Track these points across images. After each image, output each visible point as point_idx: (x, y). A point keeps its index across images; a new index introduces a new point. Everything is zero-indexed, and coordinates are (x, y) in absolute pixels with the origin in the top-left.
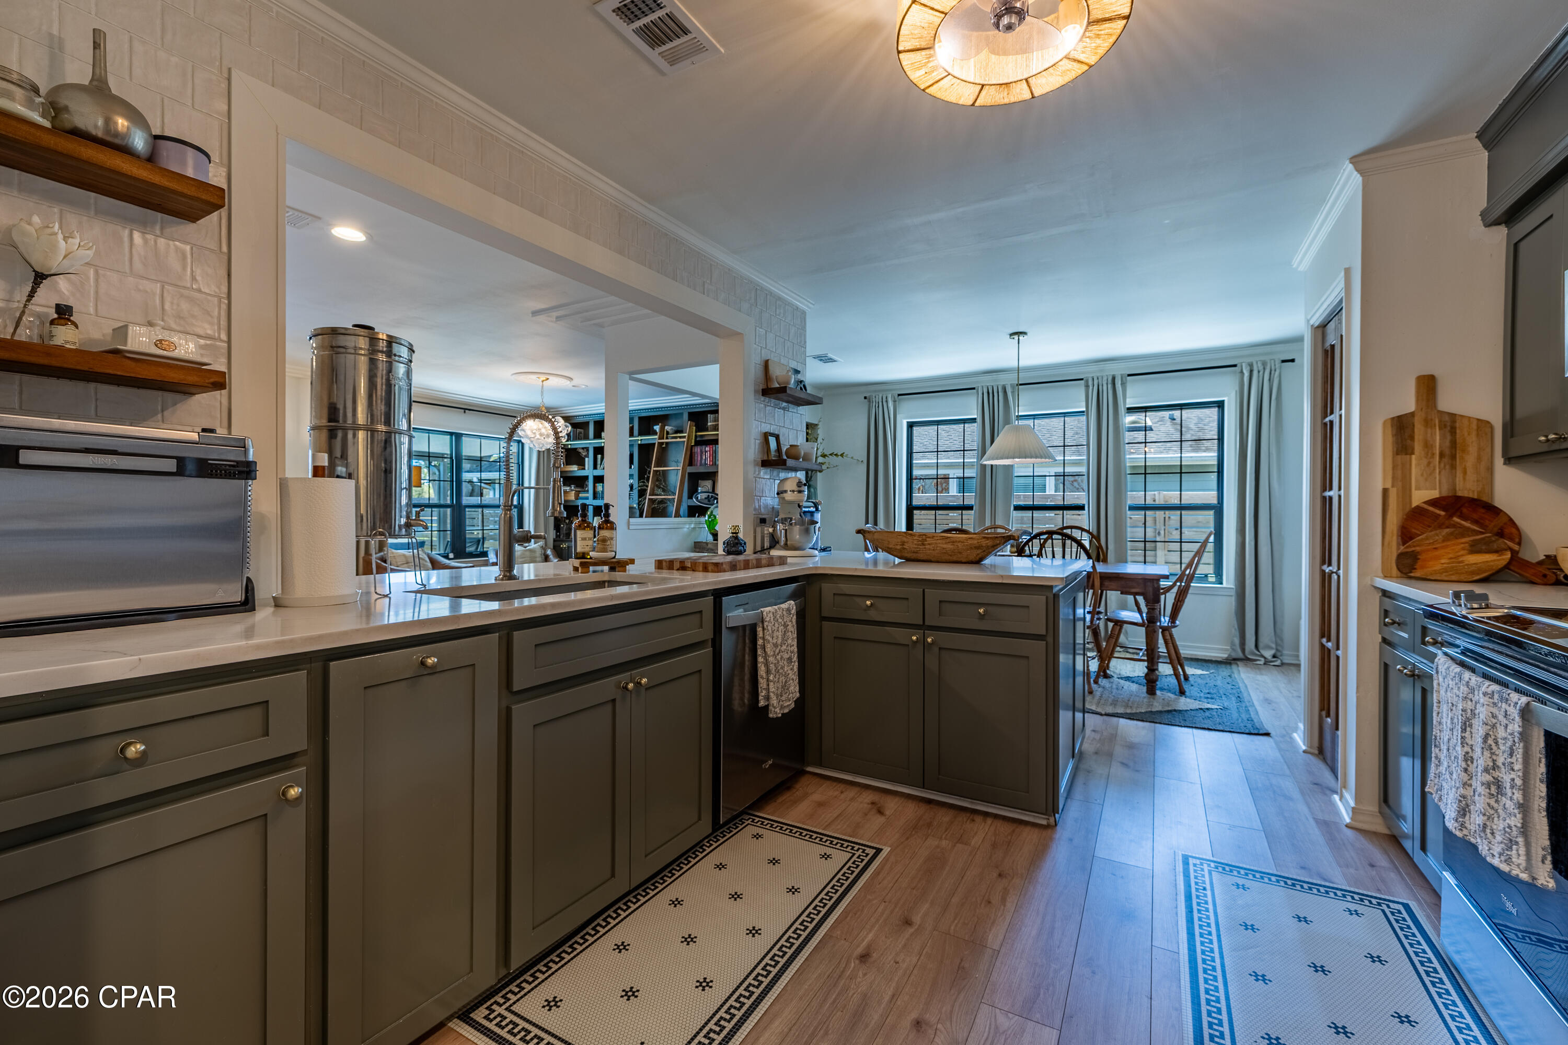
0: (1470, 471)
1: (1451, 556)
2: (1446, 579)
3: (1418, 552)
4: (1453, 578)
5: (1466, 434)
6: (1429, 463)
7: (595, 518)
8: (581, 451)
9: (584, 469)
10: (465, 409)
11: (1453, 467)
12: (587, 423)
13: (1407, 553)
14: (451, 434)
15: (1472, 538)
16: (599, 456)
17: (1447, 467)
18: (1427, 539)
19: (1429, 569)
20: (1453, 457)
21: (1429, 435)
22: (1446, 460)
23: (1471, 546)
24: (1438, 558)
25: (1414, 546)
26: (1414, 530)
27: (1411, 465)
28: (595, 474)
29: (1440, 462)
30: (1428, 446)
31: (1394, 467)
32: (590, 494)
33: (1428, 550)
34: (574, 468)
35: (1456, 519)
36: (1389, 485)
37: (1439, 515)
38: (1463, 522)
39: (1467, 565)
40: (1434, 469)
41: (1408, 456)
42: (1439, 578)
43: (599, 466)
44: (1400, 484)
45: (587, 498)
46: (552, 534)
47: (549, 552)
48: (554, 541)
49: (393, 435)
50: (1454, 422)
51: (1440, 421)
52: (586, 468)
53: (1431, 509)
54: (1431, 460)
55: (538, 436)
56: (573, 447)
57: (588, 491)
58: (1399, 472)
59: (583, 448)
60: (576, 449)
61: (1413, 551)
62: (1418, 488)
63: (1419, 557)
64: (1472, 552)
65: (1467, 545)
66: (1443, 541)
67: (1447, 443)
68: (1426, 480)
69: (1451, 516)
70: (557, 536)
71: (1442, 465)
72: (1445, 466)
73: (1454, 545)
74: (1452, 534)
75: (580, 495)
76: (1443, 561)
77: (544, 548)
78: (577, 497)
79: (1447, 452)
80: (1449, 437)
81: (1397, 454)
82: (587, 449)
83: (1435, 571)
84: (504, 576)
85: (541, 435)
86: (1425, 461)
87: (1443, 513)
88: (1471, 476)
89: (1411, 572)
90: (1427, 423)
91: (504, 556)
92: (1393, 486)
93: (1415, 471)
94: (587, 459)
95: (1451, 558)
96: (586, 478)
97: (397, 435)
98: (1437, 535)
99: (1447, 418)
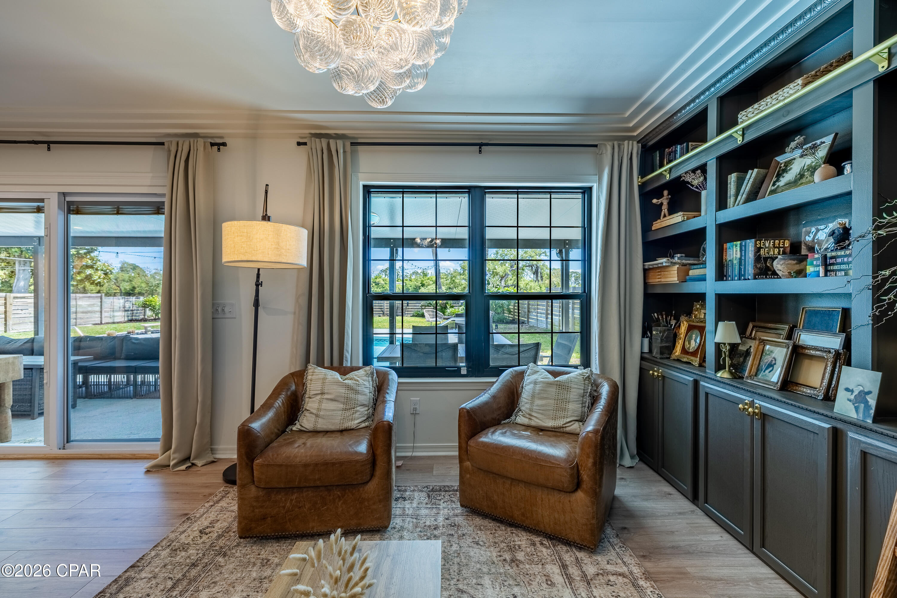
7: (720, 324)
9: (700, 215)
10: (481, 145)
14: (469, 190)
16: (732, 178)
28: (721, 220)
32: (710, 270)
34: (678, 218)
43: (731, 200)
45: (703, 279)
52: (703, 213)
56: (675, 175)
59: (694, 171)
60: (680, 177)
75: (691, 272)
78: (684, 278)
82: (703, 168)
94: (704, 193)
96: (701, 233)
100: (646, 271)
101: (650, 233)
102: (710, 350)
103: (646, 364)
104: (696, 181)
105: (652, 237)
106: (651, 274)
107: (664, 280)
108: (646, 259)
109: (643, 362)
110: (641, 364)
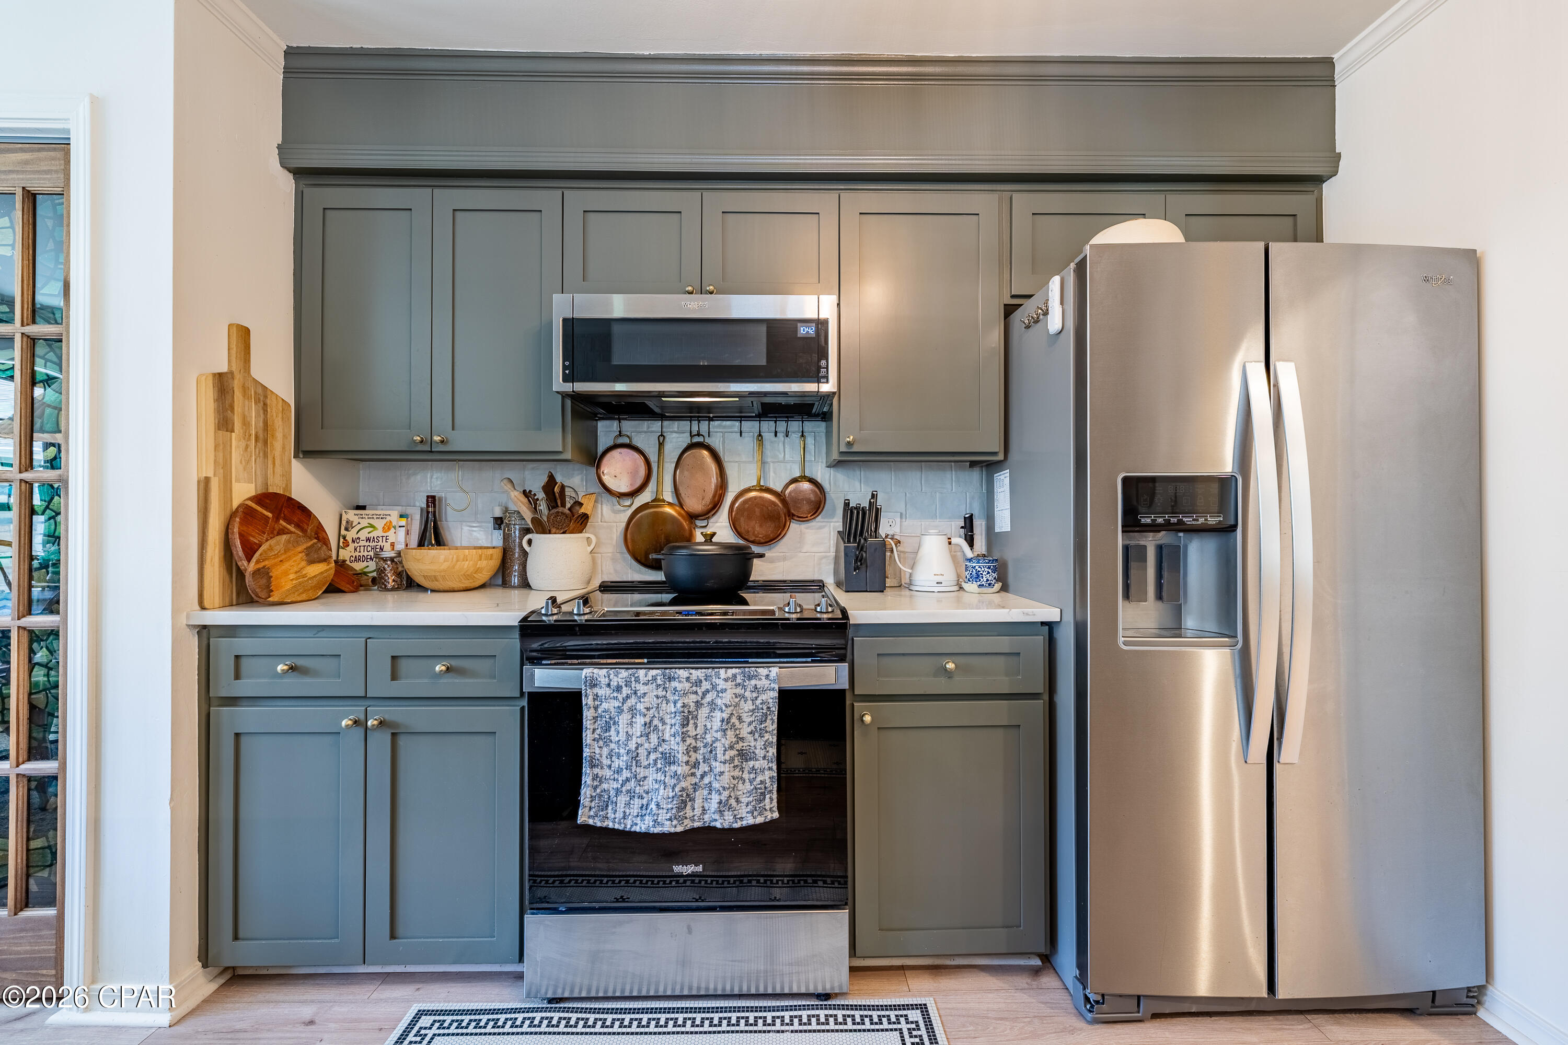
0: (278, 462)
1: (296, 569)
2: (299, 599)
3: (268, 568)
4: (304, 597)
5: (275, 414)
6: (247, 447)
11: (266, 456)
13: (259, 570)
15: (305, 546)
17: (261, 454)
18: (271, 548)
19: (284, 590)
20: (265, 442)
21: (246, 408)
22: (260, 445)
23: (307, 555)
24: (286, 573)
25: (264, 560)
26: (252, 539)
27: (231, 446)
29: (255, 446)
30: (246, 423)
31: (216, 447)
33: (275, 565)
35: (281, 522)
36: (210, 474)
37: (267, 517)
38: (289, 526)
39: (310, 579)
40: (251, 456)
41: (229, 433)
42: (294, 599)
44: (221, 471)
50: (266, 397)
51: (255, 393)
53: (259, 508)
54: (249, 443)
58: (221, 455)
61: (264, 567)
62: (238, 481)
63: (271, 574)
64: (311, 562)
65: (303, 554)
66: (285, 552)
67: (261, 424)
68: (245, 469)
69: (277, 519)
71: (257, 450)
72: (259, 453)
73: (295, 555)
74: (289, 541)
76: (292, 576)
79: (261, 436)
80: (262, 415)
81: (219, 429)
83: (288, 590)
86: (243, 444)
87: (270, 515)
88: (279, 469)
89: (269, 597)
90: (245, 389)
92: (215, 475)
93: (236, 456)
95: (296, 572)
98: (278, 543)
99: (260, 391)
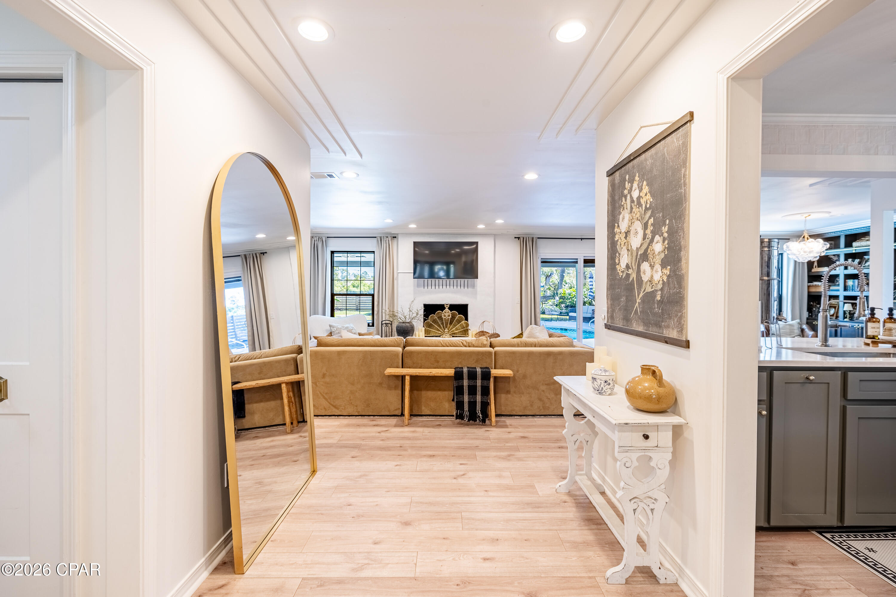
8: (832, 257)
12: (839, 237)
28: (846, 273)
32: (841, 287)
45: (838, 290)
46: (806, 314)
47: (804, 327)
48: (807, 319)
49: (771, 281)
55: (802, 253)
57: (839, 285)
59: (834, 255)
60: (828, 256)
70: (809, 316)
75: (831, 288)
77: (800, 324)
82: (838, 256)
84: (823, 345)
85: (805, 252)
91: (822, 334)
96: (837, 276)
97: (772, 280)
100: (809, 287)
101: (810, 272)
102: (841, 314)
103: (809, 321)
104: (835, 258)
105: (811, 274)
106: (810, 288)
107: (818, 290)
108: (809, 282)
109: (808, 320)
110: (807, 321)
